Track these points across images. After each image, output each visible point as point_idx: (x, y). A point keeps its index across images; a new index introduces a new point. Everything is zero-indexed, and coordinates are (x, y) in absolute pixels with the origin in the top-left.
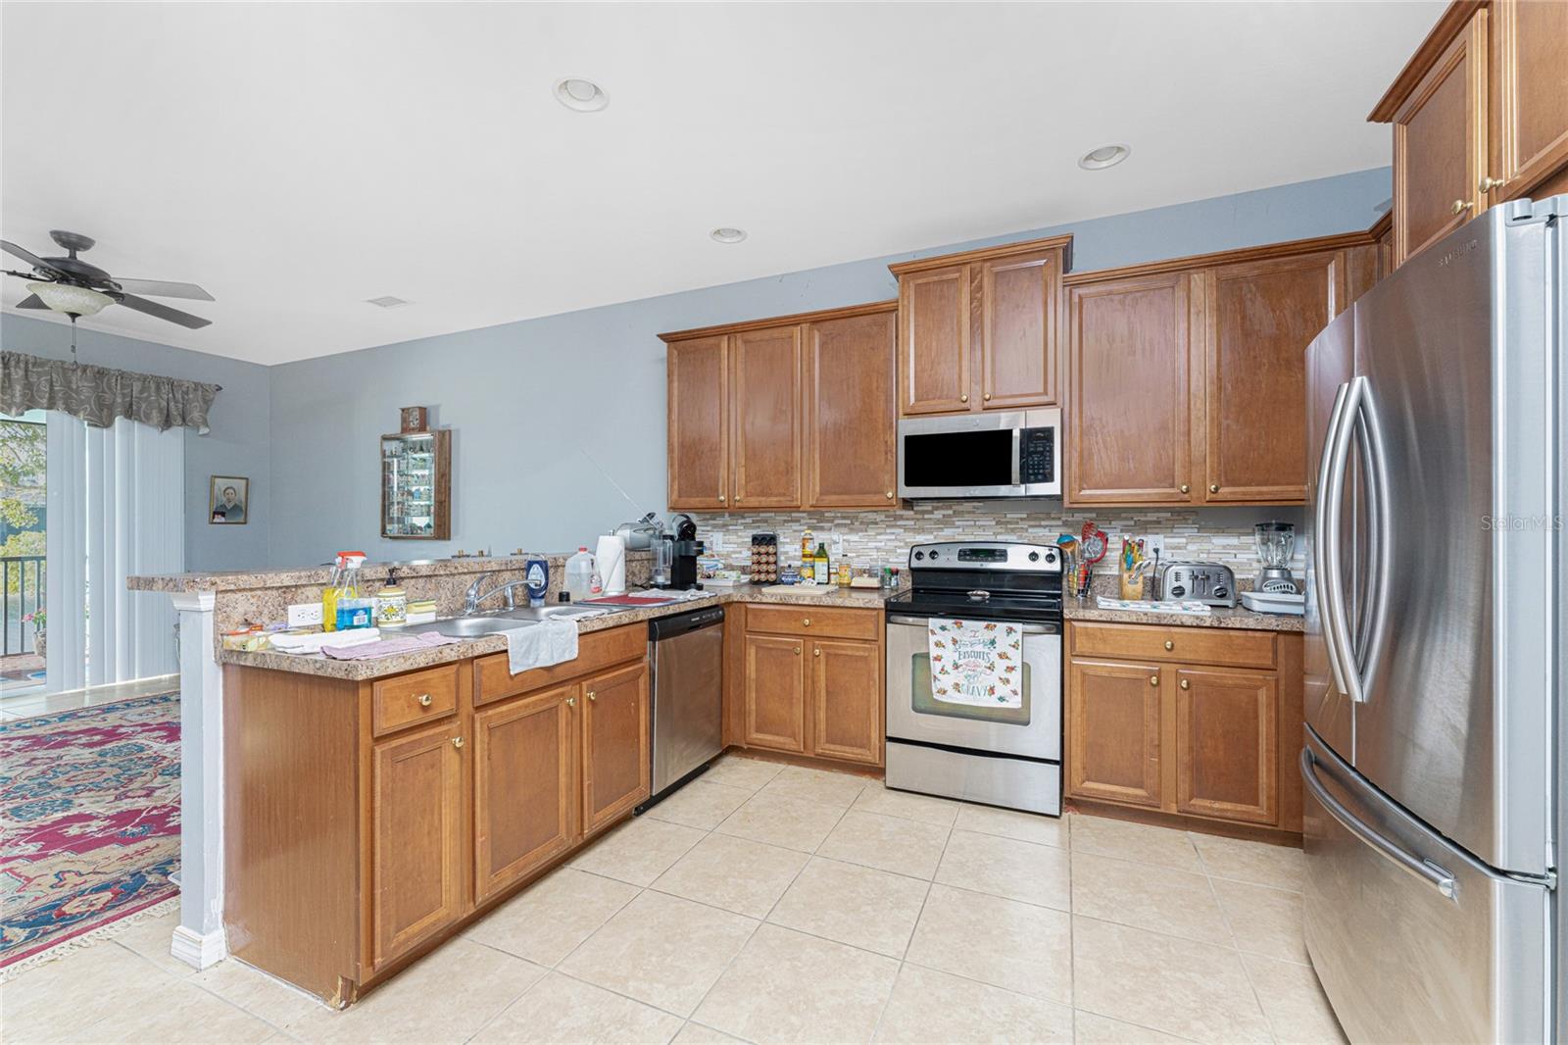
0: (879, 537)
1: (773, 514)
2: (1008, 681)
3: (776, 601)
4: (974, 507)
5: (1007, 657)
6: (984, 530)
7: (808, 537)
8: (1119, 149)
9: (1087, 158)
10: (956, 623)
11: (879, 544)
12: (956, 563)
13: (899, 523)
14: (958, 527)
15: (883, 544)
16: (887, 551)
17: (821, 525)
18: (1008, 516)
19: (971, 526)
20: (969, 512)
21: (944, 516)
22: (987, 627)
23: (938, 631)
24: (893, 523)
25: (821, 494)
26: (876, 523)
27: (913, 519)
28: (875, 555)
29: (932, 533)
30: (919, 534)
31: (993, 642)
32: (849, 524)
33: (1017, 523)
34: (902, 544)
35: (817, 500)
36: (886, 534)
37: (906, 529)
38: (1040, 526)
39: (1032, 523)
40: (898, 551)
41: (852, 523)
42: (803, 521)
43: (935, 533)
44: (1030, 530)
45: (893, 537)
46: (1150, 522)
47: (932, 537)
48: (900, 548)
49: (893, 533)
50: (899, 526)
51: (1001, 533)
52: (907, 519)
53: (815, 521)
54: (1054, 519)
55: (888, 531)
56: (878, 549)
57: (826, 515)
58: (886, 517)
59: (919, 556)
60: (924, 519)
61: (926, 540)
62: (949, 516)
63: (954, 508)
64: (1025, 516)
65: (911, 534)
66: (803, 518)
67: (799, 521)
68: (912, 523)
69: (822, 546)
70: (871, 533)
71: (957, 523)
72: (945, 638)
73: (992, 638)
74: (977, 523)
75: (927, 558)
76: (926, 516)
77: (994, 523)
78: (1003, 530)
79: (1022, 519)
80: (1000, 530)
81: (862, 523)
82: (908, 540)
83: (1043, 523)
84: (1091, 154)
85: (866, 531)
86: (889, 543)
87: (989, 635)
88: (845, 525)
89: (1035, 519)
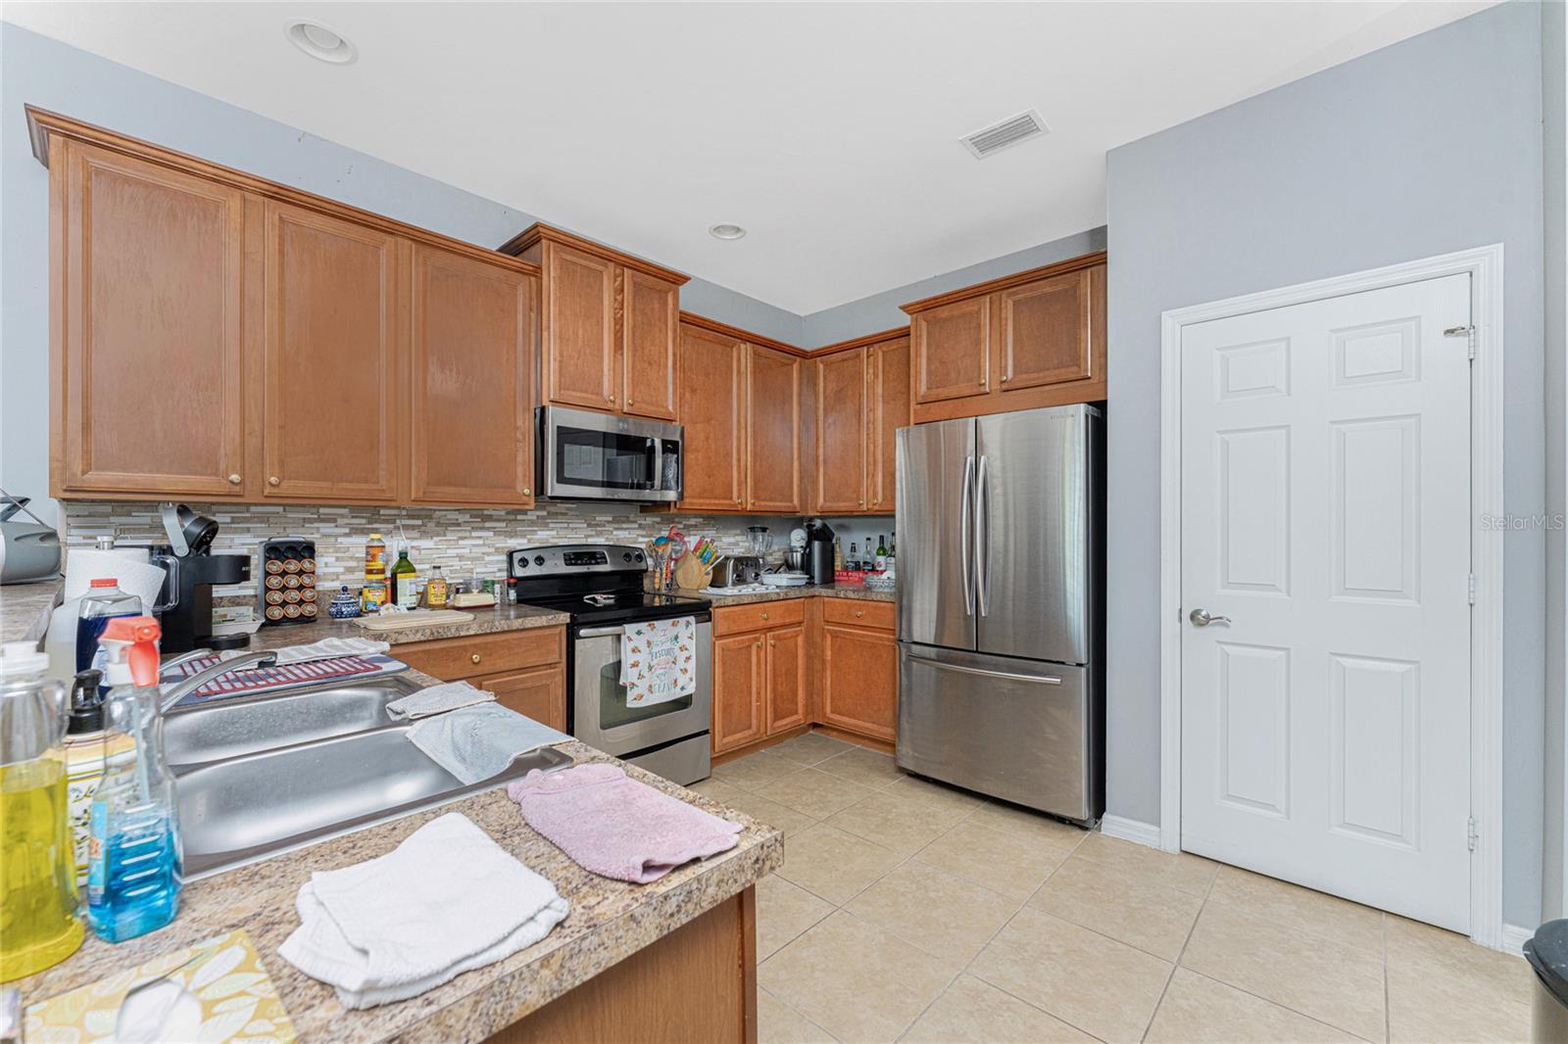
0: (461, 542)
1: (281, 509)
2: (686, 670)
3: (423, 638)
4: (568, 509)
5: (686, 649)
6: (576, 533)
7: (375, 544)
8: (738, 230)
9: (715, 229)
10: (650, 625)
11: (462, 551)
12: (563, 569)
13: (487, 525)
14: (552, 530)
15: (467, 551)
16: (473, 559)
17: (375, 526)
18: (597, 518)
19: (565, 528)
20: (562, 514)
21: (538, 516)
22: (673, 624)
23: (634, 636)
24: (481, 525)
25: (429, 484)
26: (459, 525)
27: (504, 521)
28: (457, 564)
29: (525, 536)
30: (512, 537)
31: (676, 638)
32: (419, 526)
33: (604, 526)
34: (492, 550)
35: (424, 493)
36: (472, 538)
37: (497, 533)
38: (622, 529)
39: (616, 526)
40: (487, 558)
41: (424, 525)
42: (340, 521)
43: (529, 537)
44: (615, 533)
45: (481, 542)
46: (691, 526)
47: (525, 541)
48: (489, 554)
49: (480, 537)
50: (488, 529)
51: (592, 536)
52: (498, 520)
53: (364, 521)
54: (632, 522)
55: (474, 534)
56: (461, 558)
57: (382, 512)
58: (471, 517)
59: (524, 562)
60: (516, 520)
61: (519, 544)
62: (543, 517)
63: (548, 508)
64: (611, 519)
65: (503, 537)
66: (342, 516)
67: (335, 521)
68: (504, 524)
69: (403, 556)
70: (451, 536)
71: (551, 525)
72: (640, 642)
73: (676, 633)
74: (571, 525)
75: (532, 564)
76: (519, 517)
77: (585, 525)
78: (593, 533)
79: (609, 522)
80: (590, 533)
81: (438, 524)
82: (497, 545)
83: (624, 526)
84: (719, 227)
85: (445, 535)
86: (475, 550)
87: (674, 631)
88: (413, 527)
89: (618, 522)
